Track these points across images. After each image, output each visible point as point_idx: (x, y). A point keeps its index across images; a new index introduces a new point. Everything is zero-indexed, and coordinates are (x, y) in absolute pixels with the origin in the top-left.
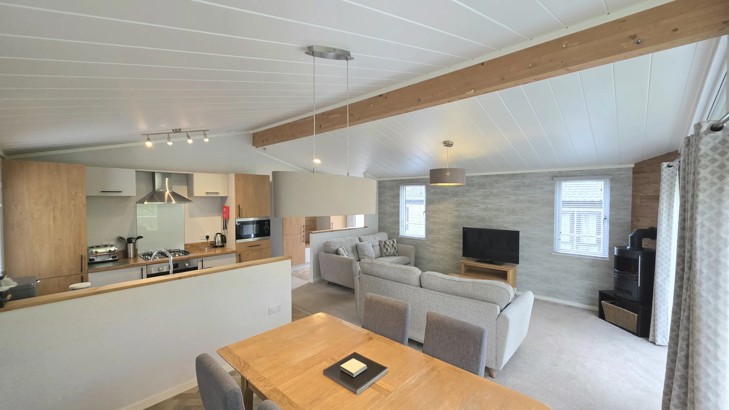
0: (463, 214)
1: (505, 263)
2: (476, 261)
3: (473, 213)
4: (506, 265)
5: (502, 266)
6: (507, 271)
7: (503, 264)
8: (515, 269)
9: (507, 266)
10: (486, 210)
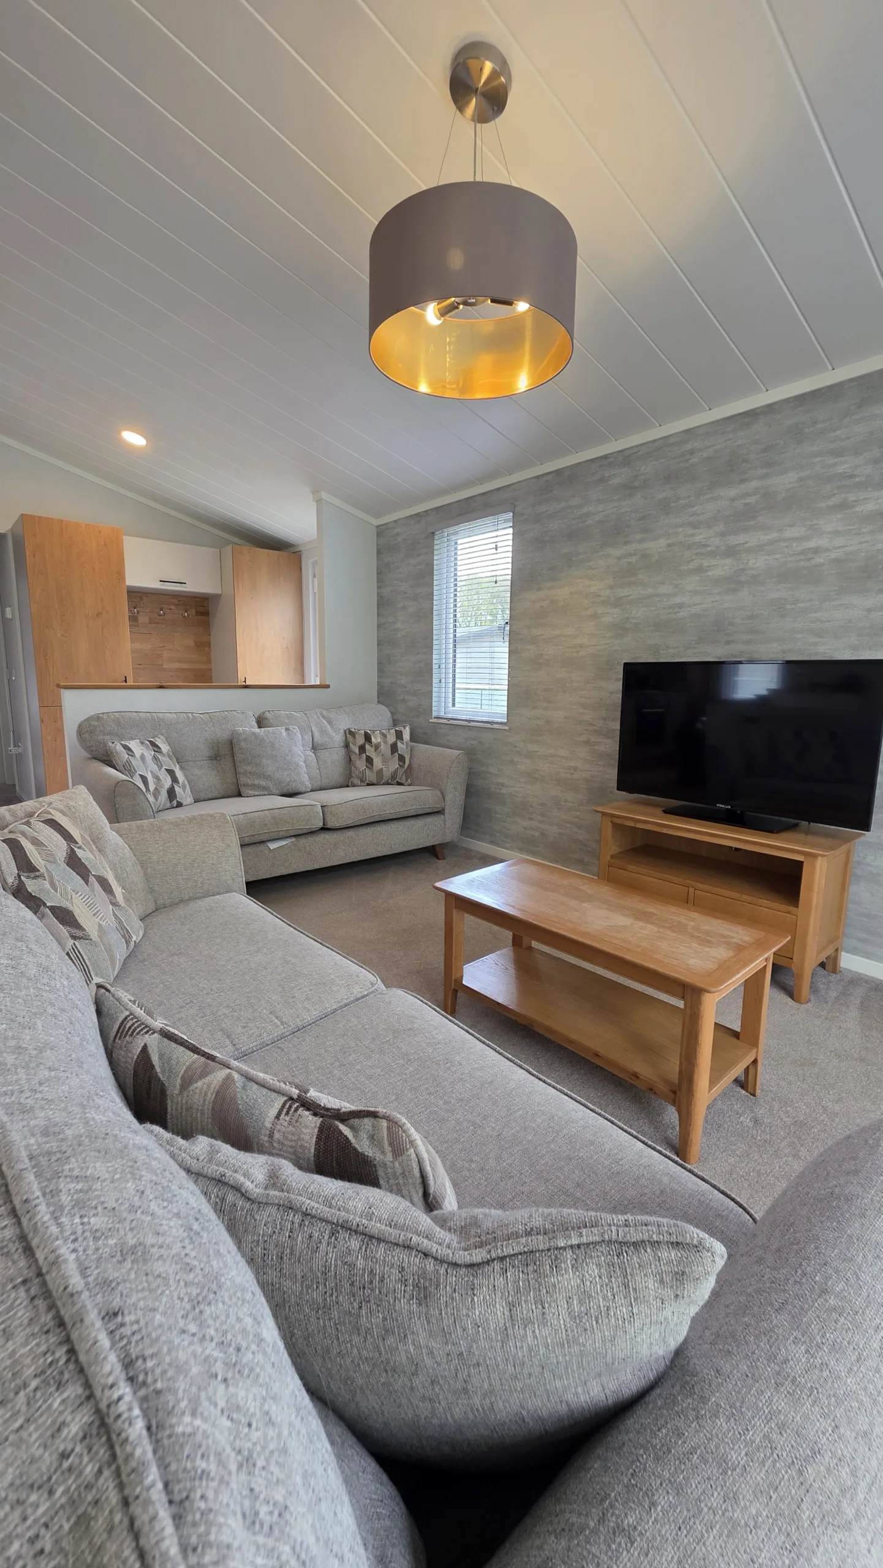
0: (638, 613)
1: (804, 823)
2: (669, 811)
3: (681, 606)
4: (808, 832)
5: (784, 835)
6: (802, 863)
7: (793, 827)
8: (849, 852)
9: (810, 838)
10: (733, 582)
